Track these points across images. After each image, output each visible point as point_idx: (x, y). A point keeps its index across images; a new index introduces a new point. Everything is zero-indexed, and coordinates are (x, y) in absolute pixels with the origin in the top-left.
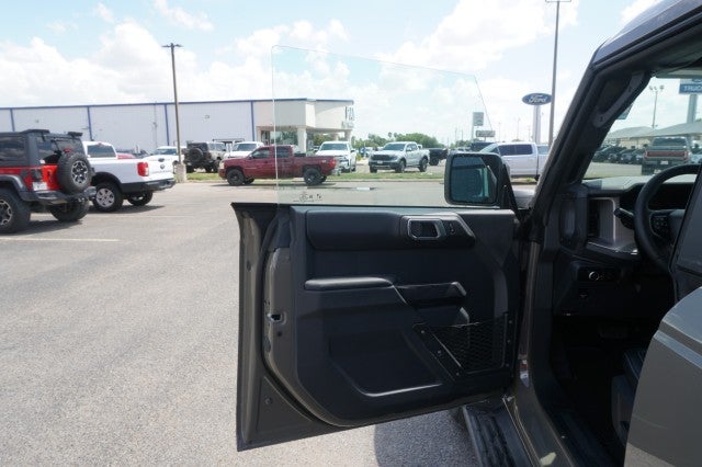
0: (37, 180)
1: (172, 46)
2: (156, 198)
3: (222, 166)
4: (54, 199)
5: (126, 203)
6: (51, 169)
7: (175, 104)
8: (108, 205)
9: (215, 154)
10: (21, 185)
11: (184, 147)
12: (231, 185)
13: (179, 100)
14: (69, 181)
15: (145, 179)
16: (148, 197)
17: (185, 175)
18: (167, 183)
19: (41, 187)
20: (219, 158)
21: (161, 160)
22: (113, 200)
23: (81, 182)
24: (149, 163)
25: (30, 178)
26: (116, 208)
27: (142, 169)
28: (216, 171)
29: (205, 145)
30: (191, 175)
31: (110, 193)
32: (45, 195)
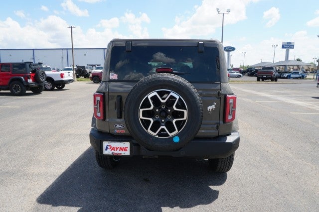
0: (29, 79)
1: (71, 27)
2: (67, 86)
3: (91, 75)
4: (34, 85)
5: (56, 88)
6: (33, 75)
7: (72, 49)
8: (50, 88)
9: (88, 70)
10: (24, 80)
11: (75, 67)
12: (94, 83)
13: (74, 48)
14: (39, 79)
15: (63, 79)
16: (63, 86)
17: (76, 79)
18: (70, 81)
19: (30, 81)
20: (90, 72)
21: (69, 73)
22: (51, 86)
23: (43, 80)
24: (65, 74)
25: (27, 78)
26: (52, 90)
27: (62, 76)
28: (88, 78)
29: (84, 67)
30: (78, 79)
31: (50, 84)
32: (32, 83)
